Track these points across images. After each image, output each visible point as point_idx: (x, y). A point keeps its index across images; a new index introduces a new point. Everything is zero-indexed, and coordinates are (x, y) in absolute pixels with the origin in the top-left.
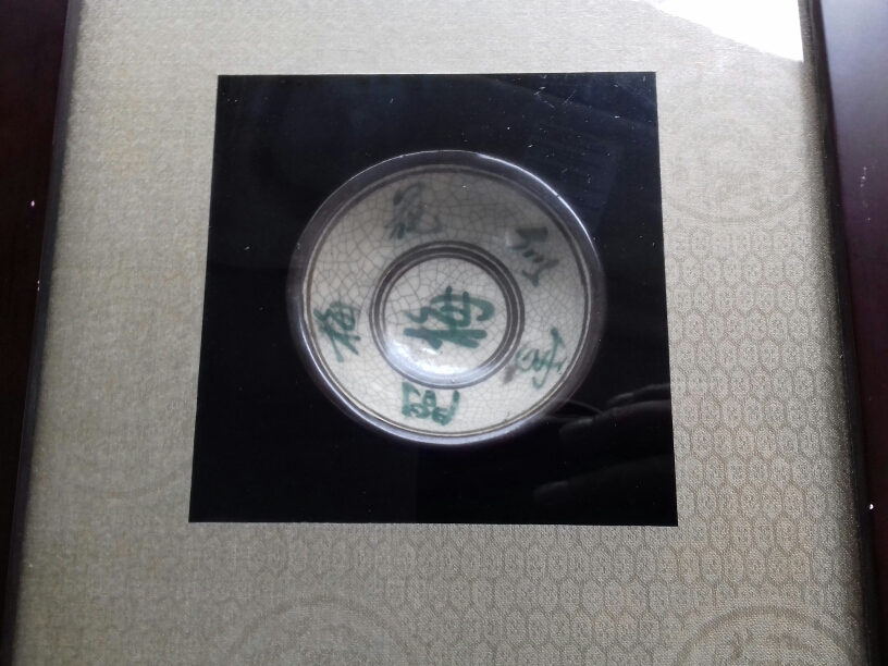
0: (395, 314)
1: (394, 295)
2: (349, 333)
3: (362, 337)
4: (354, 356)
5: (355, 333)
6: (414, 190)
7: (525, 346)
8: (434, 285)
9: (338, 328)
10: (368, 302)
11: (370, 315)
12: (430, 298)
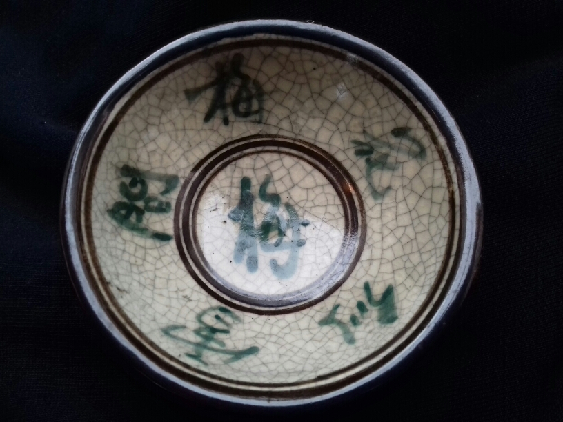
0: (267, 165)
1: (288, 161)
2: (229, 110)
3: (229, 128)
4: (200, 117)
5: (232, 117)
6: (415, 148)
7: (236, 318)
8: (309, 204)
9: (231, 93)
10: (274, 131)
11: (258, 136)
12: (291, 202)
